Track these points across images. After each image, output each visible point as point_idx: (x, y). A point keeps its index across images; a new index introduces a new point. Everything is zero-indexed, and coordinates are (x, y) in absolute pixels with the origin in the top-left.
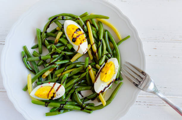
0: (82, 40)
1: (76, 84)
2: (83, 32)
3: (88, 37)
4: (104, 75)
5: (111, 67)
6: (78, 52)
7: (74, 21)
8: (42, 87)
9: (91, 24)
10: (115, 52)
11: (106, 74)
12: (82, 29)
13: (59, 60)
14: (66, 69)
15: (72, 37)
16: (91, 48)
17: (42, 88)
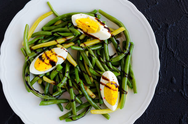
0: (52, 53)
1: (102, 60)
2: (43, 53)
3: (49, 48)
4: (90, 28)
5: (82, 22)
6: (65, 58)
7: (31, 63)
8: (104, 98)
9: (35, 45)
10: (65, 19)
11: (89, 26)
12: (40, 55)
13: (75, 80)
14: (85, 71)
15: (48, 65)
16: (62, 44)
17: (106, 97)
